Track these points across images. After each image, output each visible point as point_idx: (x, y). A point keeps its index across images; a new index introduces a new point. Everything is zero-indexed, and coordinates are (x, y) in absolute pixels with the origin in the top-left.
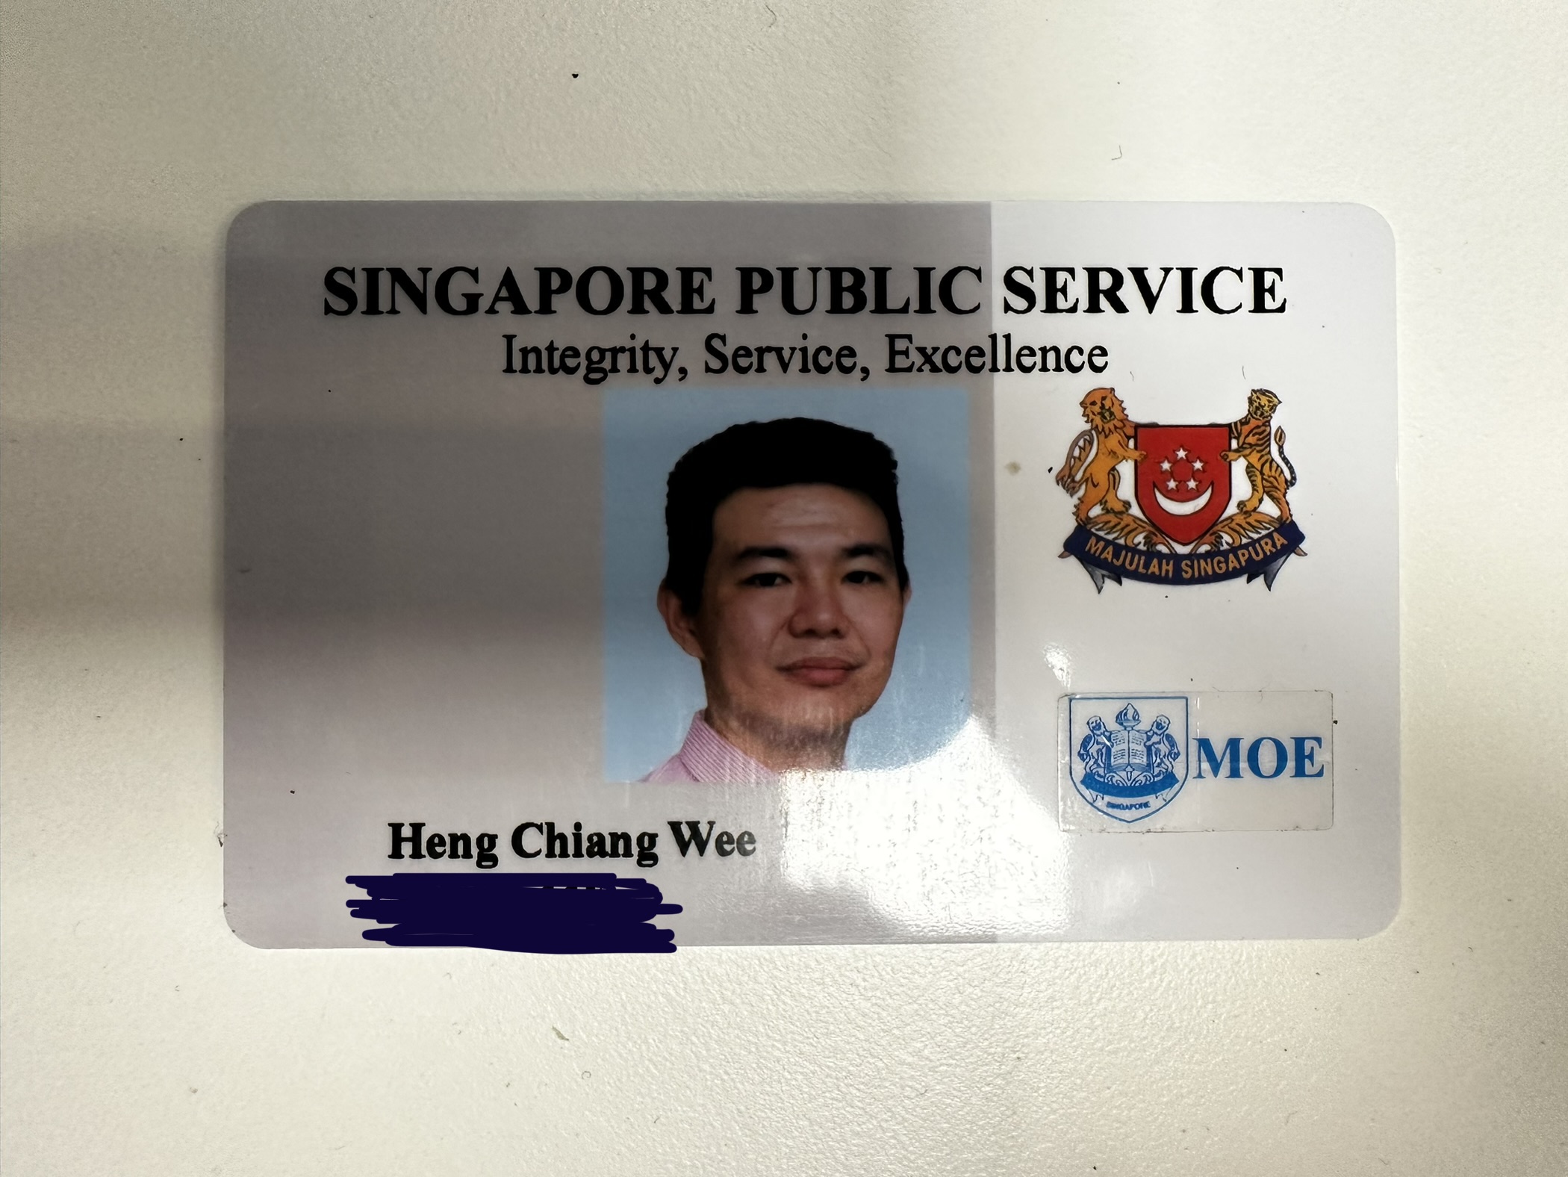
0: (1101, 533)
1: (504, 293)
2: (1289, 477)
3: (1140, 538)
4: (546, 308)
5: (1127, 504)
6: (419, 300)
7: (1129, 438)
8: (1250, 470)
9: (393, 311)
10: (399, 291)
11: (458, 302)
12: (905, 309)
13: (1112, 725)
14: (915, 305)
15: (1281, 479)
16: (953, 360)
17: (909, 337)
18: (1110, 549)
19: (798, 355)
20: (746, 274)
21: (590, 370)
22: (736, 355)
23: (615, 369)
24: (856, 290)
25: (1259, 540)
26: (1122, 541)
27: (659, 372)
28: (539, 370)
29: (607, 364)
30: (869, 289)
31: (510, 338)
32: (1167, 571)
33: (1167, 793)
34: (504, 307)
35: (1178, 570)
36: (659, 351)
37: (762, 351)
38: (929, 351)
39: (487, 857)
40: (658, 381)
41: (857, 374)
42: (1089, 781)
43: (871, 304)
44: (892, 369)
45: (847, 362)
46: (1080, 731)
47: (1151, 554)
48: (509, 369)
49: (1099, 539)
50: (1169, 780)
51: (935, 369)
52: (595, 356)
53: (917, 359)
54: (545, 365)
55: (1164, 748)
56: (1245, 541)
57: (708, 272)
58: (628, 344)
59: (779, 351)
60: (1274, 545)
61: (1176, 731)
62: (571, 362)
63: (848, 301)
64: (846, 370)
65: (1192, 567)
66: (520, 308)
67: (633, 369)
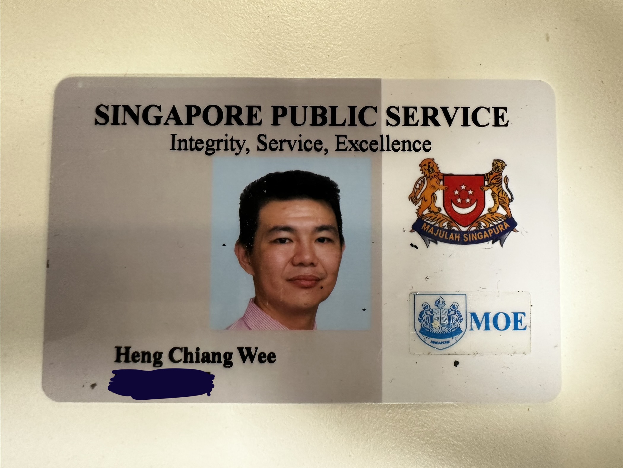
0: (428, 222)
1: (172, 116)
2: (510, 197)
3: (445, 224)
4: (189, 123)
5: (439, 209)
6: (136, 119)
7: (440, 180)
8: (493, 194)
9: (124, 123)
10: (127, 115)
11: (152, 120)
12: (344, 124)
13: (433, 306)
14: (348, 122)
15: (507, 199)
16: (364, 146)
17: (345, 136)
18: (432, 228)
19: (297, 144)
20: (276, 108)
21: (208, 149)
22: (270, 143)
23: (218, 149)
24: (323, 116)
25: (497, 225)
26: (437, 225)
27: (237, 150)
28: (186, 149)
29: (215, 147)
30: (328, 115)
31: (174, 135)
32: (457, 239)
33: (458, 337)
34: (172, 122)
35: (462, 238)
36: (238, 141)
37: (281, 142)
38: (354, 142)
39: (158, 362)
40: (237, 154)
41: (323, 151)
42: (423, 331)
43: (329, 121)
44: (338, 150)
45: (318, 147)
46: (419, 309)
47: (450, 231)
48: (173, 149)
49: (427, 224)
50: (458, 331)
51: (356, 150)
52: (210, 143)
53: (349, 146)
54: (188, 147)
55: (456, 317)
56: (491, 225)
57: (259, 107)
58: (224, 138)
59: (289, 142)
60: (504, 227)
61: (461, 309)
62: (199, 146)
63: (319, 120)
64: (318, 150)
65: (468, 237)
66: (179, 122)
67: (226, 149)
